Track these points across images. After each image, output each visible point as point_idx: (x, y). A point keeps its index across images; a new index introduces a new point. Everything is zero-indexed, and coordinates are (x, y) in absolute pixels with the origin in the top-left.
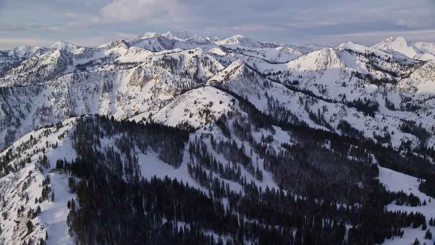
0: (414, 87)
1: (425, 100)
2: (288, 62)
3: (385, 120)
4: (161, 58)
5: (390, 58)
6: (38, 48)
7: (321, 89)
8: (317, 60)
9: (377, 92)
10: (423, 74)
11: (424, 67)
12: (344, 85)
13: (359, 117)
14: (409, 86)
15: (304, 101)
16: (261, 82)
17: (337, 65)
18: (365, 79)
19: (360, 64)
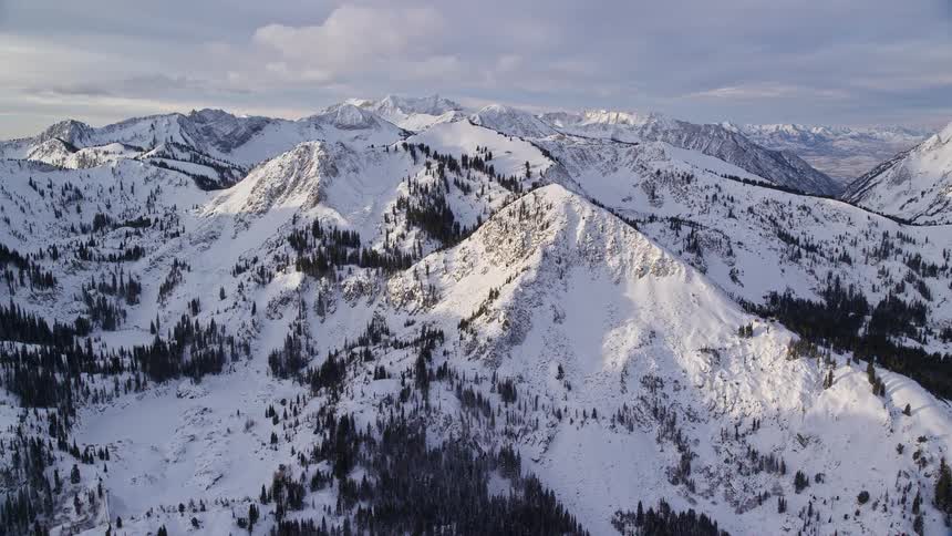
0: (432, 289)
8: (261, 181)
14: (412, 284)
17: (303, 198)
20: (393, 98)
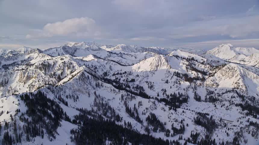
0: (217, 83)
1: (223, 94)
2: (133, 65)
3: (184, 114)
4: (40, 64)
5: (204, 61)
6: (10, 50)
7: (150, 86)
8: (151, 64)
9: (189, 87)
10: (224, 73)
11: (224, 68)
12: (167, 82)
13: (165, 111)
14: (212, 83)
15: (125, 98)
16: (94, 83)
17: (165, 67)
18: (182, 78)
19: (182, 66)
20: (84, 42)
